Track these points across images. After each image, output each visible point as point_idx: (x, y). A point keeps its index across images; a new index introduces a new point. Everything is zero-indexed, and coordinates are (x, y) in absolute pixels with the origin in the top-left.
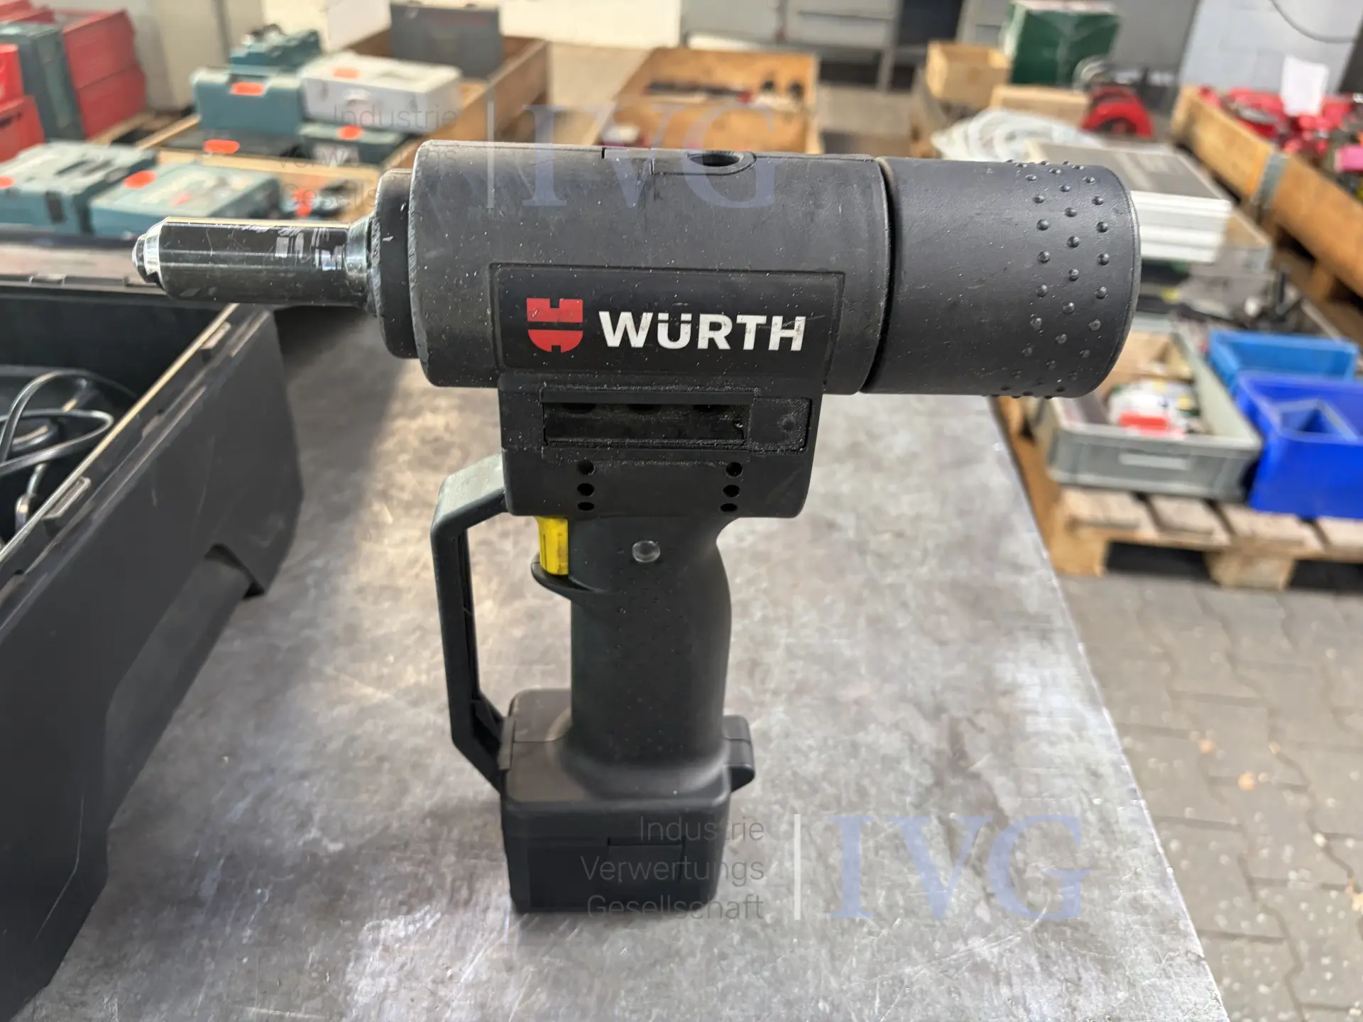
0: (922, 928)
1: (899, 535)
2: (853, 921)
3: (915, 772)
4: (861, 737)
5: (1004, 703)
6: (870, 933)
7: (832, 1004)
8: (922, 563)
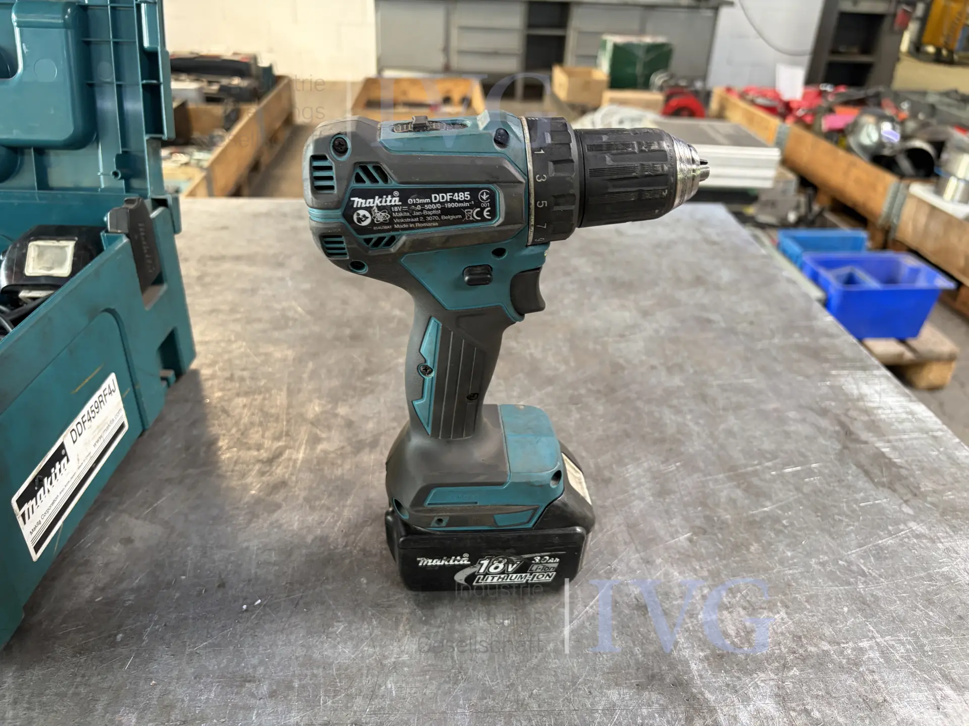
0: (878, 521)
1: (751, 323)
2: (834, 520)
3: (828, 443)
4: (786, 428)
5: (861, 404)
6: (848, 525)
7: (846, 561)
8: (773, 336)
